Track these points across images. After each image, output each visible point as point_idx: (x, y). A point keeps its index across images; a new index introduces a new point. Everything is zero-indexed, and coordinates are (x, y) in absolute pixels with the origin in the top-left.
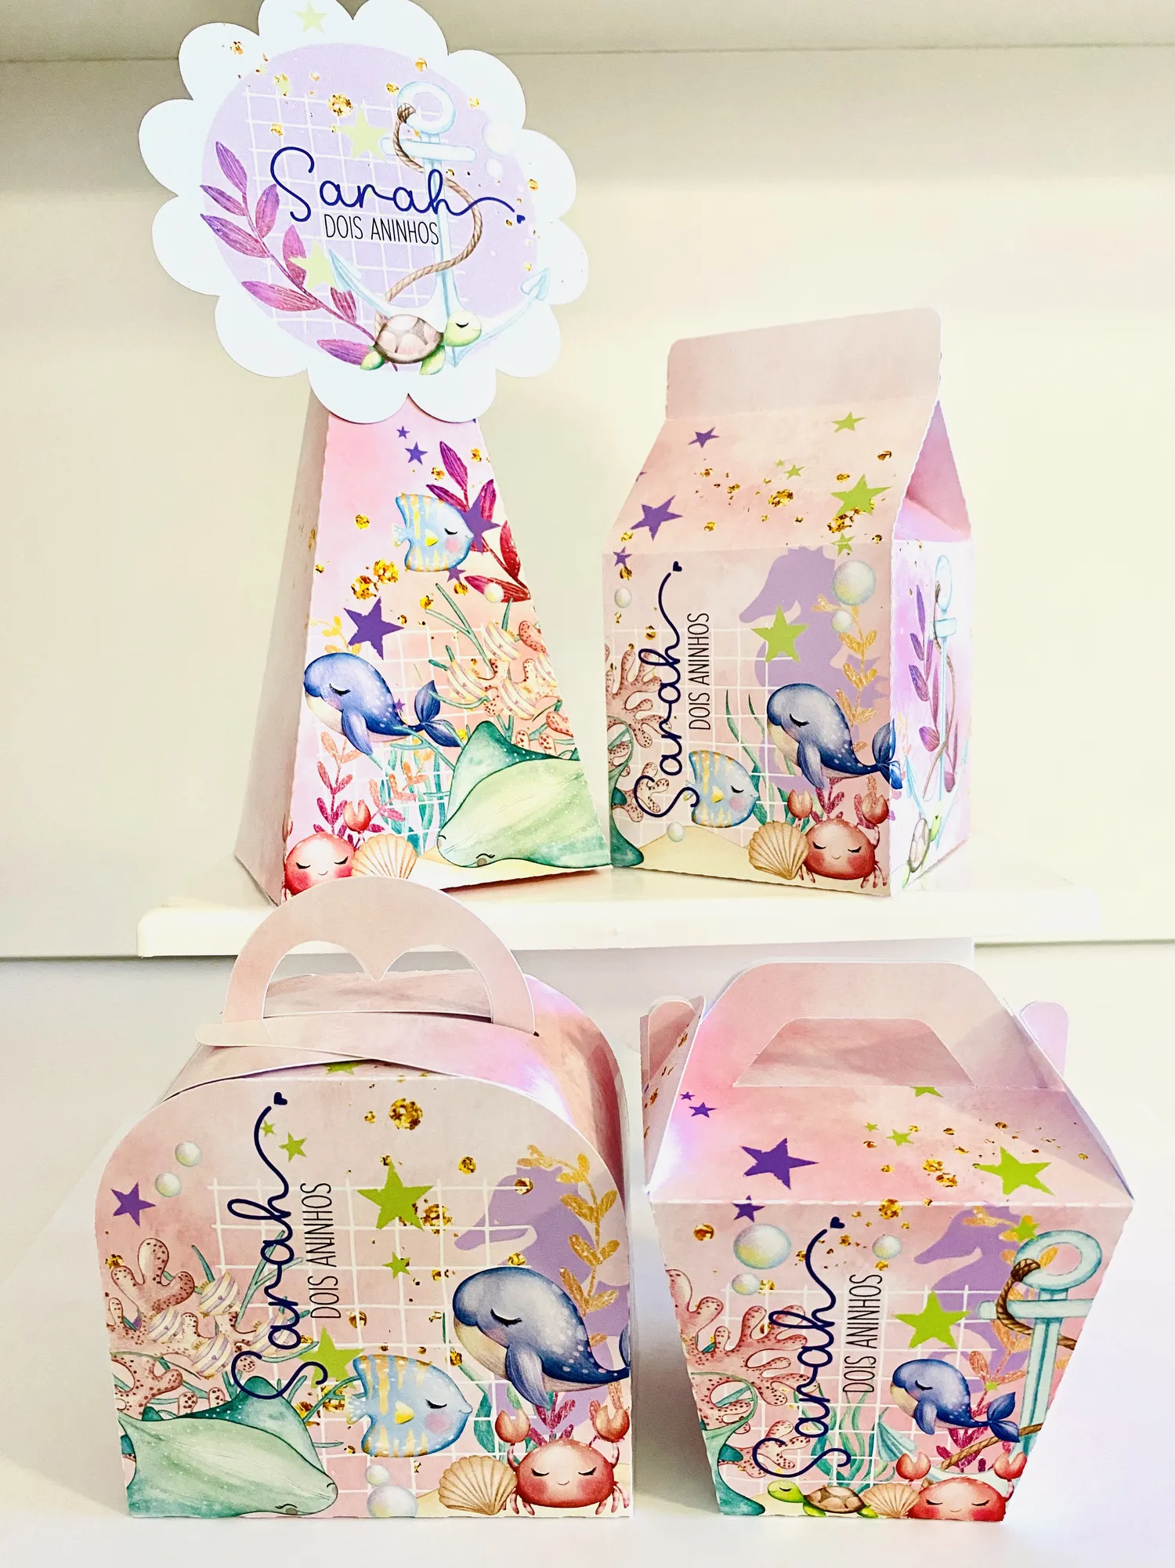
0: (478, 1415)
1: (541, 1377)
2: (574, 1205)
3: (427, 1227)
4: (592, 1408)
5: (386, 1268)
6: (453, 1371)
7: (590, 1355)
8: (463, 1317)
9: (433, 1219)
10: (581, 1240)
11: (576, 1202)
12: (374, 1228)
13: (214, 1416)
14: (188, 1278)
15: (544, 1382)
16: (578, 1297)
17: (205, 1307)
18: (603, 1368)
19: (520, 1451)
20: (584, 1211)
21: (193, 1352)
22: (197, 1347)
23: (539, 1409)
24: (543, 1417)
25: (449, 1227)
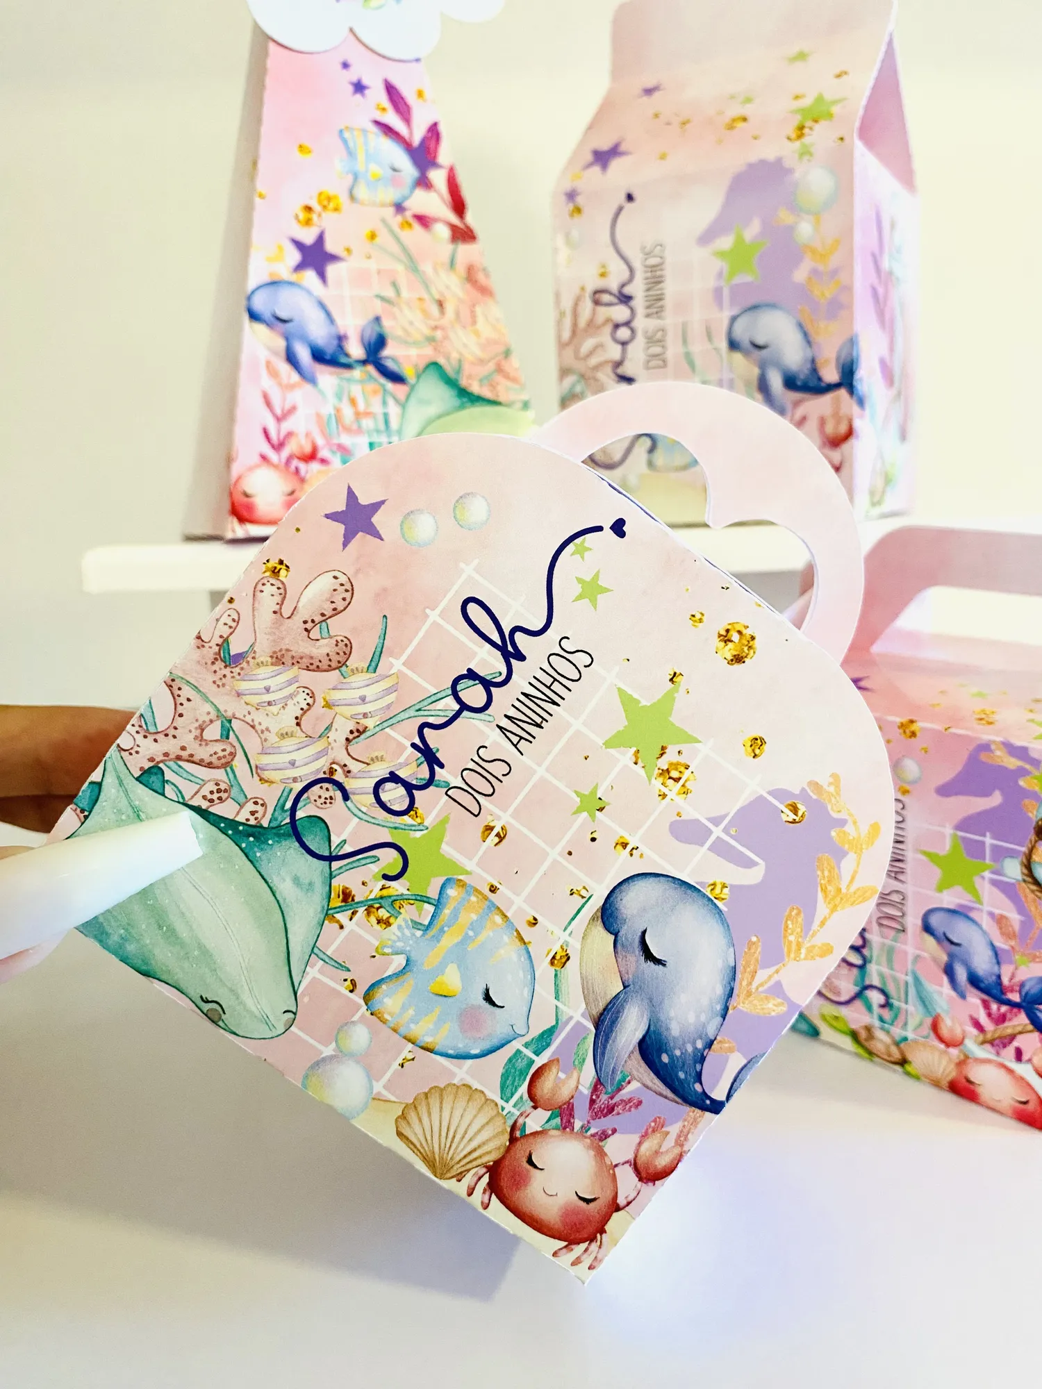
0: (526, 1045)
1: (631, 1048)
2: (826, 873)
3: (657, 783)
4: (653, 1124)
5: (574, 795)
6: (544, 970)
7: (702, 1059)
8: (608, 915)
9: (670, 778)
10: (800, 920)
11: (830, 871)
12: (600, 742)
13: (230, 832)
14: (347, 648)
15: (629, 1056)
16: (744, 983)
17: (336, 696)
18: (701, 1084)
19: (536, 1120)
20: (829, 888)
21: (273, 738)
22: (284, 736)
23: (598, 1085)
24: (594, 1097)
25: (680, 800)
